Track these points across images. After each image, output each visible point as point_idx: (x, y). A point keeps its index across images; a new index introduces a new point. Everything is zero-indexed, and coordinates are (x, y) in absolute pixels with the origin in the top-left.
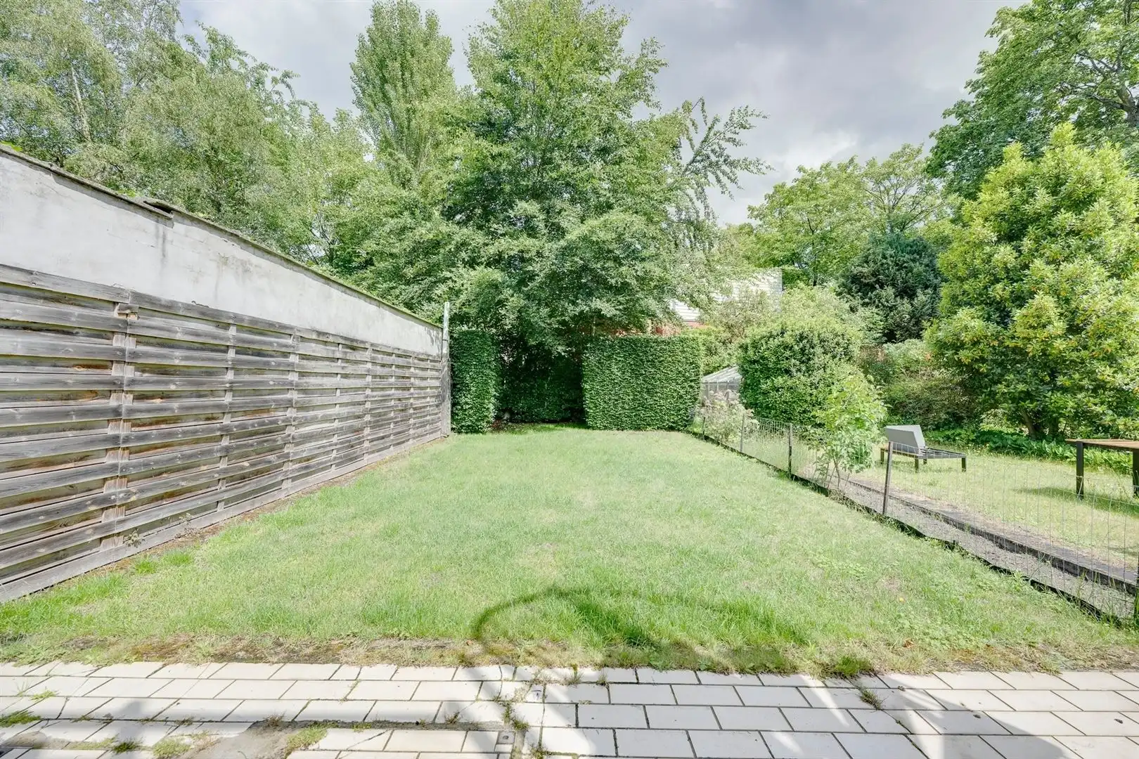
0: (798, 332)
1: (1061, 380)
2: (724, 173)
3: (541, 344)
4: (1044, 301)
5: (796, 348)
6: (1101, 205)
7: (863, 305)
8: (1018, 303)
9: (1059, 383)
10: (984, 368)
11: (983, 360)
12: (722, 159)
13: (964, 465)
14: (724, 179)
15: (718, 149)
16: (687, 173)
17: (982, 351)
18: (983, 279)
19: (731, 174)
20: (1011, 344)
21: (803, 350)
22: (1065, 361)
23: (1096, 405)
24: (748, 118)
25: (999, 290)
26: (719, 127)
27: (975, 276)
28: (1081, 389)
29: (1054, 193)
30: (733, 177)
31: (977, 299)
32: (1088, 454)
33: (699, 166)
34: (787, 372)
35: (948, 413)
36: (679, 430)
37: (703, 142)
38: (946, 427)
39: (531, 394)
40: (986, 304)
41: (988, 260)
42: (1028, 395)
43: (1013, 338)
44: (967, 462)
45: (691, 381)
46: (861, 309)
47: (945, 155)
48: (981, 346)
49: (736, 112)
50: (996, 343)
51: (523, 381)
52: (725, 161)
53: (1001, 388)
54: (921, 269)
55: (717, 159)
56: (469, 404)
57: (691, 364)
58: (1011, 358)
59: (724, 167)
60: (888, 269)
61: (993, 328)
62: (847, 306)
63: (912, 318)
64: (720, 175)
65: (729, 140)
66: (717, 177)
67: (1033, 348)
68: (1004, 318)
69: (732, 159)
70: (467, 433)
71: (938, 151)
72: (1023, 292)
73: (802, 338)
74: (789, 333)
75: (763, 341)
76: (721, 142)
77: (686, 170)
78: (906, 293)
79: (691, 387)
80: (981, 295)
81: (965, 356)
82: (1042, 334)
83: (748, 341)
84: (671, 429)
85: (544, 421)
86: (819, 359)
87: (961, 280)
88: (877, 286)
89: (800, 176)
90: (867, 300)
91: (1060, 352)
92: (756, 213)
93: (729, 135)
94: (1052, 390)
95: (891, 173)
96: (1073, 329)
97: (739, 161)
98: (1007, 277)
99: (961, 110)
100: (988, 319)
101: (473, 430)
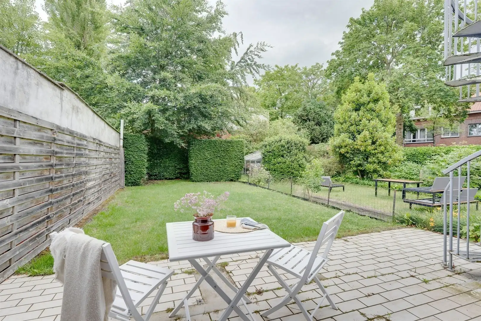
0: (287, 140)
1: (370, 160)
2: (254, 69)
3: (172, 142)
4: (366, 133)
5: (286, 147)
6: (381, 102)
7: (303, 128)
8: (358, 133)
9: (369, 161)
10: (348, 155)
11: (348, 153)
12: (253, 63)
13: (344, 190)
14: (254, 72)
15: (251, 58)
16: (237, 66)
17: (348, 149)
18: (348, 124)
19: (257, 70)
20: (356, 147)
21: (288, 148)
22: (371, 153)
23: (378, 168)
24: (265, 47)
25: (352, 128)
26: (252, 49)
27: (346, 123)
28: (375, 162)
29: (369, 96)
30: (258, 71)
31: (346, 131)
32: (379, 184)
33: (243, 64)
34: (283, 156)
35: (336, 171)
36: (235, 181)
37: (245, 54)
38: (335, 177)
39: (160, 166)
40: (349, 133)
41: (350, 117)
42: (360, 165)
43: (357, 145)
44: (345, 188)
45: (240, 160)
46: (302, 130)
47: (332, 71)
48: (347, 148)
49: (259, 44)
50: (352, 147)
51: (156, 159)
52: (254, 64)
53: (352, 162)
54: (324, 115)
55: (251, 63)
56: (133, 171)
57: (240, 152)
58: (356, 152)
59: (254, 66)
60: (312, 114)
61: (351, 141)
62: (297, 128)
63: (320, 134)
64: (252, 70)
65: (256, 55)
66: (250, 70)
67: (362, 149)
68: (354, 138)
69: (258, 63)
70: (132, 186)
71: (329, 69)
72: (359, 129)
73: (288, 143)
74: (283, 140)
75: (273, 144)
76: (252, 55)
77: (237, 65)
78: (318, 124)
79: (241, 162)
80: (347, 129)
81: (343, 151)
82: (365, 144)
83: (266, 143)
84: (232, 180)
85: (166, 179)
86: (295, 151)
87: (342, 124)
88: (308, 120)
89: (276, 69)
90: (304, 126)
91: (370, 151)
92: (257, 82)
93: (256, 53)
94: (367, 163)
95: (311, 74)
96: (373, 143)
97: (260, 65)
98: (355, 124)
99: (337, 53)
100: (349, 138)
101: (135, 184)
